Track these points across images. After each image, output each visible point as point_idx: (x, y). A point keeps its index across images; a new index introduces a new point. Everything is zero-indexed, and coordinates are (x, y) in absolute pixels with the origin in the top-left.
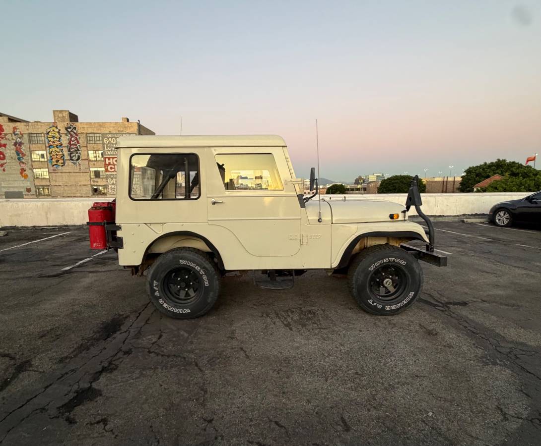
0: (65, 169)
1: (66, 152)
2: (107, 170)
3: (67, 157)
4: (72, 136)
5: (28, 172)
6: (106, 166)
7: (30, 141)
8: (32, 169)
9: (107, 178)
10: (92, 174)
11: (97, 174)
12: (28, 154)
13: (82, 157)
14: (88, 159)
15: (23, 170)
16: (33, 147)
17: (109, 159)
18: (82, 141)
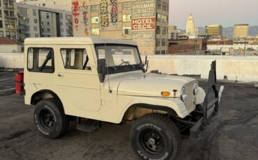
0: (109, 28)
1: (110, 17)
2: (133, 29)
3: (110, 20)
4: (114, 5)
5: (89, 31)
6: (133, 25)
7: (91, 10)
8: (91, 29)
9: (132, 34)
10: (124, 31)
11: (127, 31)
12: (89, 19)
13: (119, 20)
14: (122, 21)
15: (86, 30)
16: (93, 14)
17: (135, 20)
18: (119, 8)
